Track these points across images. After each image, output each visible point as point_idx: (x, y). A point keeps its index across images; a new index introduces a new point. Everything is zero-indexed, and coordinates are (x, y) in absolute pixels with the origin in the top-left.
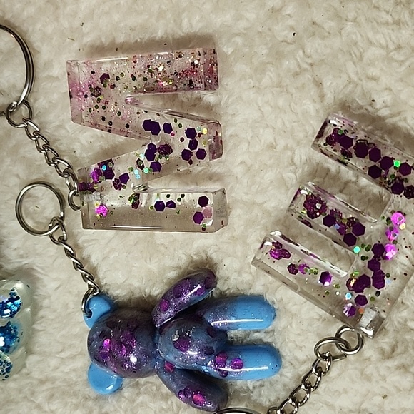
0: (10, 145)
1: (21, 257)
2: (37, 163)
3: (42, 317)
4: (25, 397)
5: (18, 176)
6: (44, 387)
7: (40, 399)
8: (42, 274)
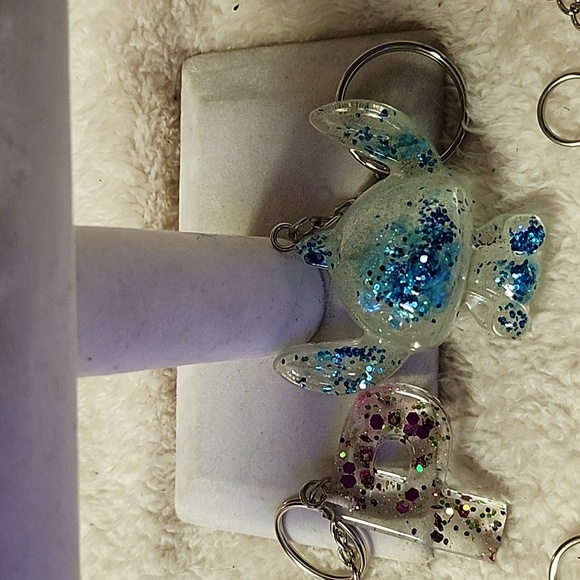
0: (532, 27)
1: (534, 180)
2: (568, 50)
3: (560, 262)
4: (533, 368)
5: (538, 69)
6: (563, 354)
7: (556, 369)
8: (567, 202)
